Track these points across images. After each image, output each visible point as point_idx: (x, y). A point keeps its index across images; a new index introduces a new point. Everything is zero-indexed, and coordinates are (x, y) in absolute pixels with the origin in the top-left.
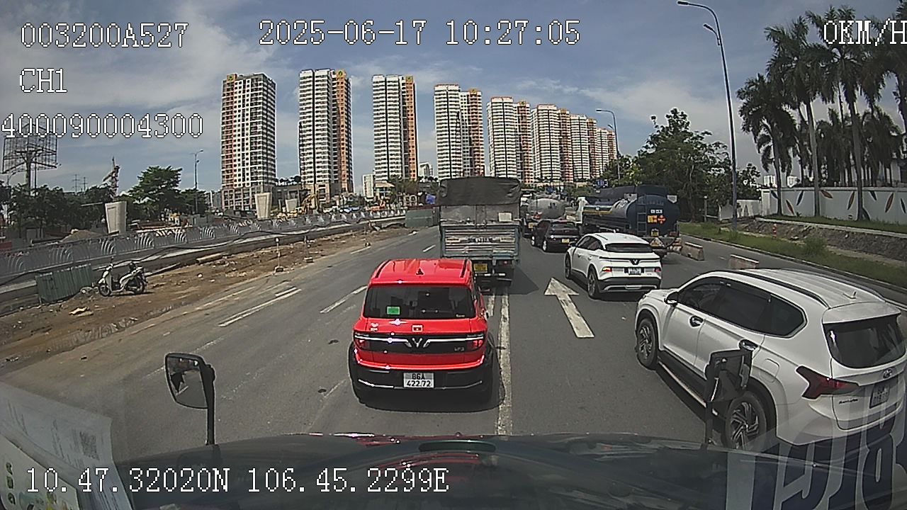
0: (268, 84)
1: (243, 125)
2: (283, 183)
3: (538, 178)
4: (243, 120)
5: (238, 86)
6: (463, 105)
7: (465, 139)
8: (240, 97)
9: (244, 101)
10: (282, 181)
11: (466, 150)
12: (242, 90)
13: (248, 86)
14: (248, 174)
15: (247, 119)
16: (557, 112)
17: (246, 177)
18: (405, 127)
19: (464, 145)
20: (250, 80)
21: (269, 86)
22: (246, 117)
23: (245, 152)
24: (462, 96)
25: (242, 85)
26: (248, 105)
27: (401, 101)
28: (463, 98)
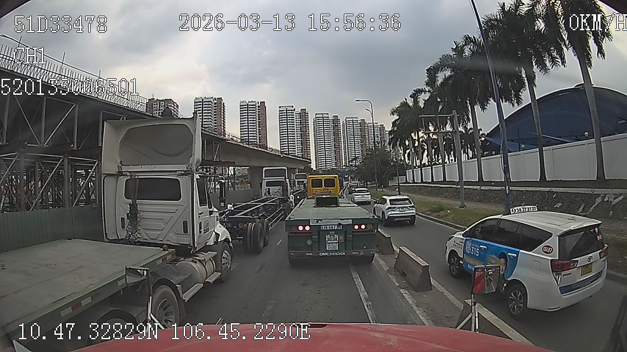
0: (174, 105)
3: (347, 166)
5: (156, 106)
6: (297, 119)
7: (299, 142)
11: (299, 149)
16: (359, 122)
18: (260, 135)
19: (297, 145)
20: (163, 103)
21: (175, 107)
24: (296, 114)
25: (158, 106)
27: (257, 118)
28: (297, 115)
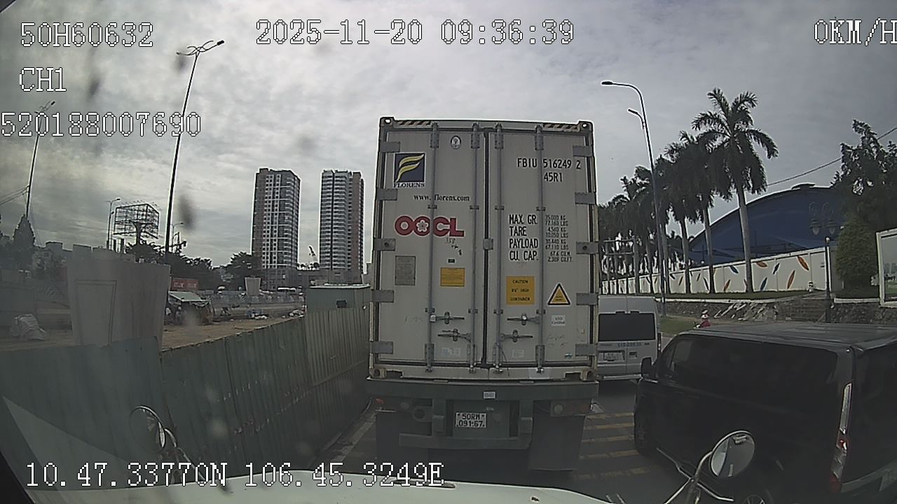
1: (272, 214)
2: (303, 268)
4: (273, 210)
5: (269, 179)
8: (270, 189)
9: (274, 193)
10: (302, 266)
12: (272, 183)
13: (278, 181)
14: (275, 258)
15: (276, 210)
17: (273, 260)
20: (280, 175)
21: (295, 182)
22: (275, 208)
23: (274, 238)
25: (273, 179)
26: (277, 197)
